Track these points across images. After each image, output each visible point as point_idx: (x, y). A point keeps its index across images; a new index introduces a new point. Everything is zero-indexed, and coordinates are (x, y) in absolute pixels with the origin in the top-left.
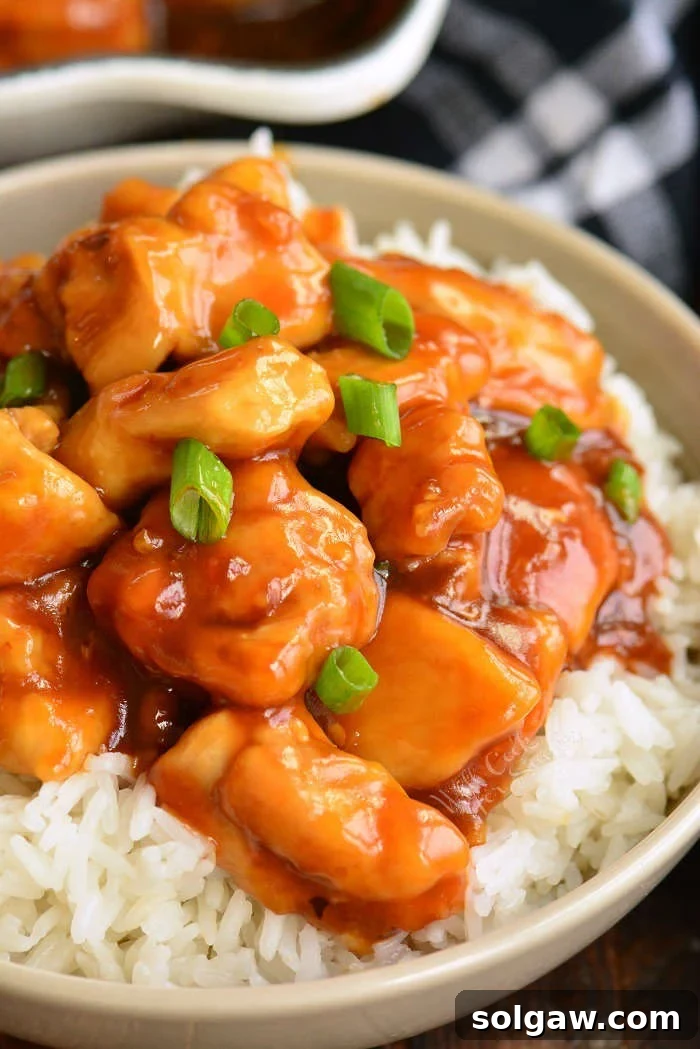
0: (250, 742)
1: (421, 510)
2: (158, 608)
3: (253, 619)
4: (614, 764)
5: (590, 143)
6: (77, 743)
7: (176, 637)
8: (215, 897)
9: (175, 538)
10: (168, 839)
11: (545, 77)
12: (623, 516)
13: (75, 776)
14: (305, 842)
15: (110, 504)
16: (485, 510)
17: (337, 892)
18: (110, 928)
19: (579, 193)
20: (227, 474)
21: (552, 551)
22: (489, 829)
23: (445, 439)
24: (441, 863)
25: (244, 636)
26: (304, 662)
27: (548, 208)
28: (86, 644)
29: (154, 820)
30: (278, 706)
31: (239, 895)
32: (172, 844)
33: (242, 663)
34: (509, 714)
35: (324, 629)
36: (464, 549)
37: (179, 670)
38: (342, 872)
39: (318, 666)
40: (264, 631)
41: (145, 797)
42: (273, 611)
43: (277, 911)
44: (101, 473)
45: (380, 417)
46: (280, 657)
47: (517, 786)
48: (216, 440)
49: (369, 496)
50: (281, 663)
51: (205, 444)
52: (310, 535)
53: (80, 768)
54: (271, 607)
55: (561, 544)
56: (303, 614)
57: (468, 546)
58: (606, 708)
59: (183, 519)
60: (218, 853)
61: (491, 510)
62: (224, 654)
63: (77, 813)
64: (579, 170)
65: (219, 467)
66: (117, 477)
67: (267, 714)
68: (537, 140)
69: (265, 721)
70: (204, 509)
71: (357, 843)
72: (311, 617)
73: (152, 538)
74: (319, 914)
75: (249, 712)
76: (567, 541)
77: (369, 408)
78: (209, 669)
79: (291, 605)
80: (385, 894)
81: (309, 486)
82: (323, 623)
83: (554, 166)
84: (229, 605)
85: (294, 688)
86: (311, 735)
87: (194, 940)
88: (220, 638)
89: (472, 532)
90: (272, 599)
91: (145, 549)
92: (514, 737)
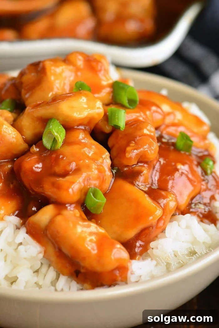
0: (59, 214)
1: (128, 149)
2: (34, 168)
3: (65, 174)
7: (39, 178)
8: (44, 269)
9: (43, 149)
10: (28, 244)
14: (72, 247)
15: (26, 141)
16: (151, 152)
17: (83, 267)
20: (64, 130)
24: (119, 260)
26: (81, 190)
28: (12, 183)
29: (24, 238)
30: (71, 204)
31: (52, 269)
32: (28, 246)
33: (59, 187)
34: (151, 218)
35: (88, 180)
36: (144, 166)
37: (37, 190)
39: (85, 193)
40: (68, 178)
41: (23, 231)
42: (71, 172)
43: (63, 274)
44: (24, 130)
45: (118, 118)
46: (72, 187)
47: (152, 244)
48: (61, 119)
49: (113, 146)
50: (73, 190)
51: (58, 120)
54: (71, 170)
57: (146, 165)
58: (189, 227)
59: (47, 142)
60: (45, 252)
61: (153, 152)
62: (54, 185)
65: (61, 127)
66: (29, 133)
67: (67, 205)
70: (55, 141)
72: (84, 175)
73: (36, 148)
74: (77, 276)
75: (60, 205)
77: (115, 116)
78: (48, 190)
79: (78, 170)
80: (99, 269)
81: (92, 139)
82: (88, 179)
84: (58, 169)
85: (76, 198)
86: (80, 215)
87: (36, 283)
88: (53, 179)
89: (146, 160)
90: (72, 168)
91: (33, 151)
92: (153, 227)
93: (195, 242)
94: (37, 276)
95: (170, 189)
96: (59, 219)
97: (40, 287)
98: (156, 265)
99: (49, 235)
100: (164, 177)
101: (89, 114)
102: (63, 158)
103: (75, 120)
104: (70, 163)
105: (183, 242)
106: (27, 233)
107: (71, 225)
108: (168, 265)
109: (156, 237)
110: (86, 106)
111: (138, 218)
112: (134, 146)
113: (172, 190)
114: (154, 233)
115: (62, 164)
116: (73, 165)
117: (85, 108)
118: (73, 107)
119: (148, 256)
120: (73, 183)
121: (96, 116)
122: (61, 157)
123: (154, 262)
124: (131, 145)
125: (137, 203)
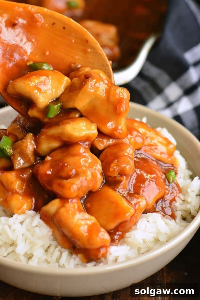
0: (63, 206)
1: (112, 165)
3: (68, 177)
4: (154, 235)
5: (178, 100)
6: (25, 207)
7: (50, 180)
10: (41, 226)
11: (169, 84)
12: (169, 182)
13: (22, 215)
14: (71, 231)
18: (26, 252)
19: (176, 110)
21: (147, 183)
22: (120, 244)
23: (123, 151)
25: (65, 181)
27: (167, 114)
28: (31, 184)
29: (39, 222)
30: (72, 199)
33: (62, 186)
36: (123, 177)
37: (49, 188)
38: (79, 240)
40: (70, 180)
41: (38, 217)
46: (73, 186)
47: (127, 235)
50: (73, 189)
52: (86, 161)
53: (24, 213)
54: (72, 175)
55: (150, 182)
56: (80, 178)
57: (125, 177)
58: (155, 222)
60: (53, 232)
63: (21, 223)
64: (175, 105)
68: (166, 99)
69: (68, 202)
71: (83, 232)
73: (49, 157)
75: (64, 199)
76: (151, 182)
78: (56, 188)
79: (77, 175)
83: (170, 105)
84: (63, 174)
86: (78, 207)
87: (45, 260)
88: (59, 181)
89: (125, 173)
90: (73, 173)
91: (47, 160)
92: (127, 222)
93: (159, 233)
94: (46, 255)
95: (141, 193)
96: (63, 210)
97: (49, 263)
98: (131, 249)
99: (55, 221)
100: (138, 184)
101: (86, 133)
102: (67, 166)
103: (76, 138)
104: (71, 170)
105: (150, 233)
106: (41, 218)
107: (71, 216)
108: (139, 249)
109: (131, 228)
110: (84, 128)
111: (117, 215)
112: (116, 163)
113: (143, 194)
114: (128, 225)
115: (66, 170)
116: (74, 171)
117: (84, 130)
118: (75, 129)
119: (125, 242)
120: (73, 184)
121: (92, 136)
122: (66, 164)
123: (129, 247)
124: (115, 162)
125: (116, 205)
